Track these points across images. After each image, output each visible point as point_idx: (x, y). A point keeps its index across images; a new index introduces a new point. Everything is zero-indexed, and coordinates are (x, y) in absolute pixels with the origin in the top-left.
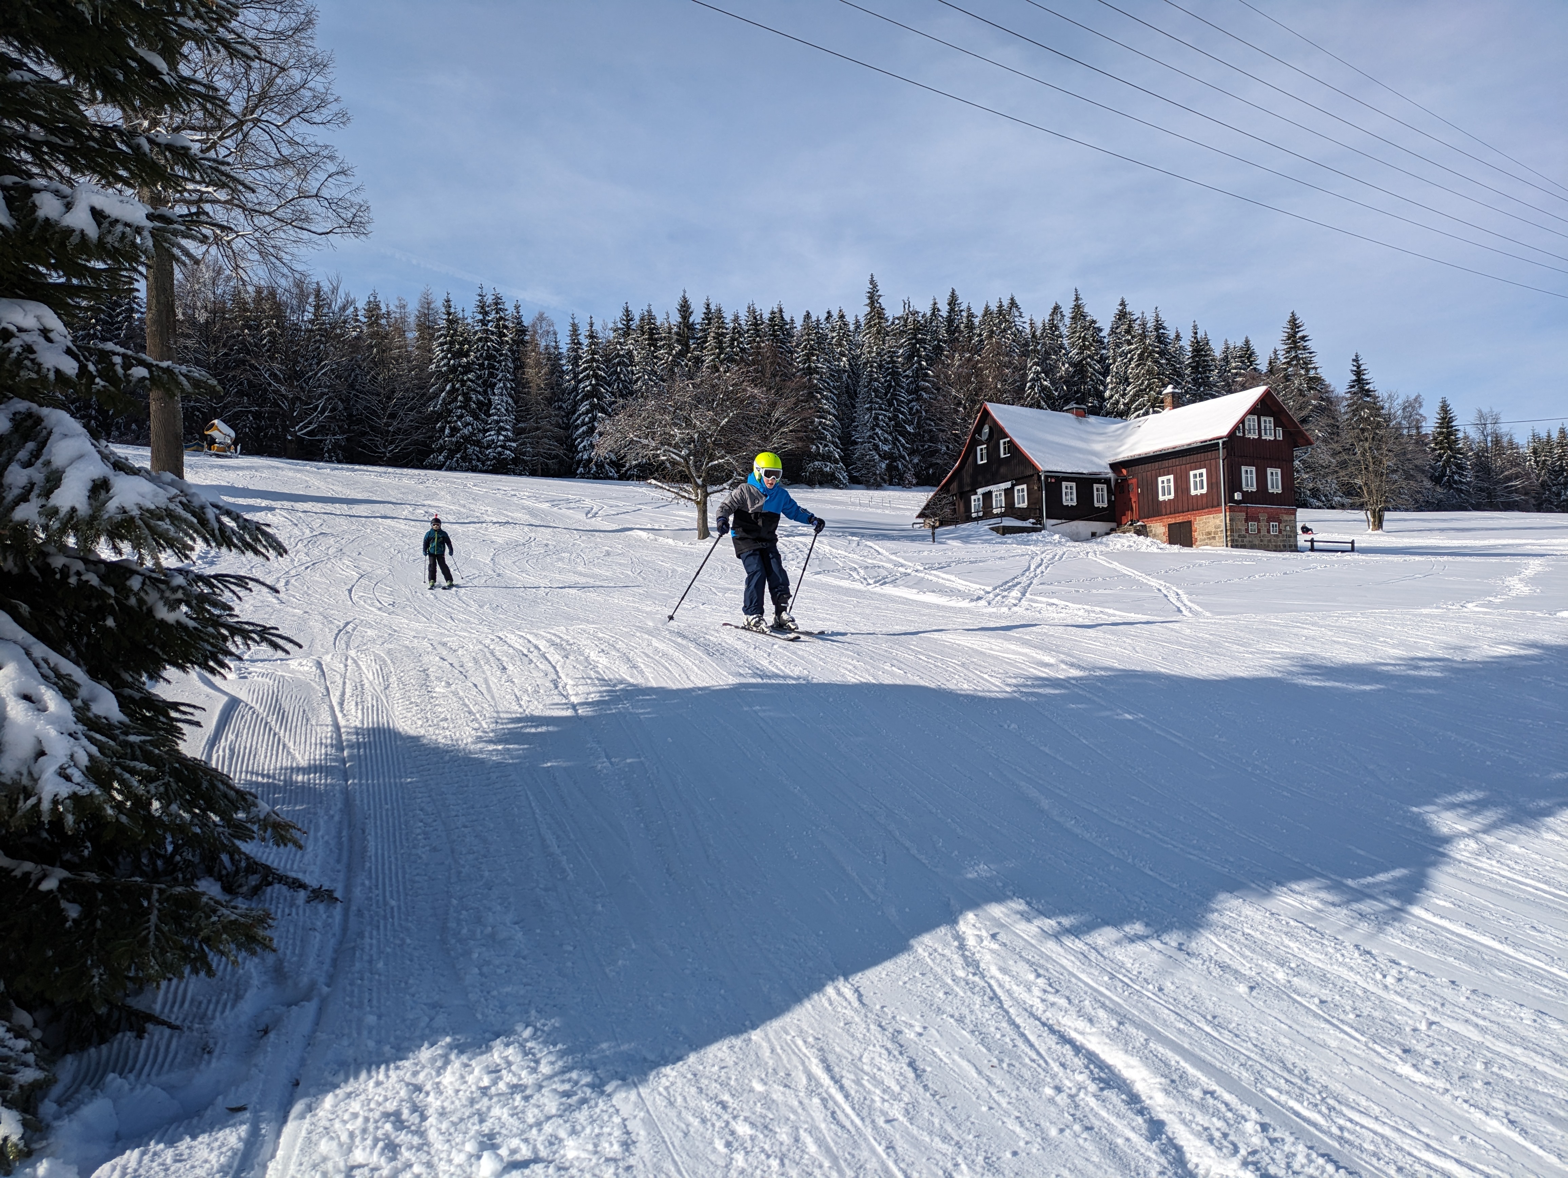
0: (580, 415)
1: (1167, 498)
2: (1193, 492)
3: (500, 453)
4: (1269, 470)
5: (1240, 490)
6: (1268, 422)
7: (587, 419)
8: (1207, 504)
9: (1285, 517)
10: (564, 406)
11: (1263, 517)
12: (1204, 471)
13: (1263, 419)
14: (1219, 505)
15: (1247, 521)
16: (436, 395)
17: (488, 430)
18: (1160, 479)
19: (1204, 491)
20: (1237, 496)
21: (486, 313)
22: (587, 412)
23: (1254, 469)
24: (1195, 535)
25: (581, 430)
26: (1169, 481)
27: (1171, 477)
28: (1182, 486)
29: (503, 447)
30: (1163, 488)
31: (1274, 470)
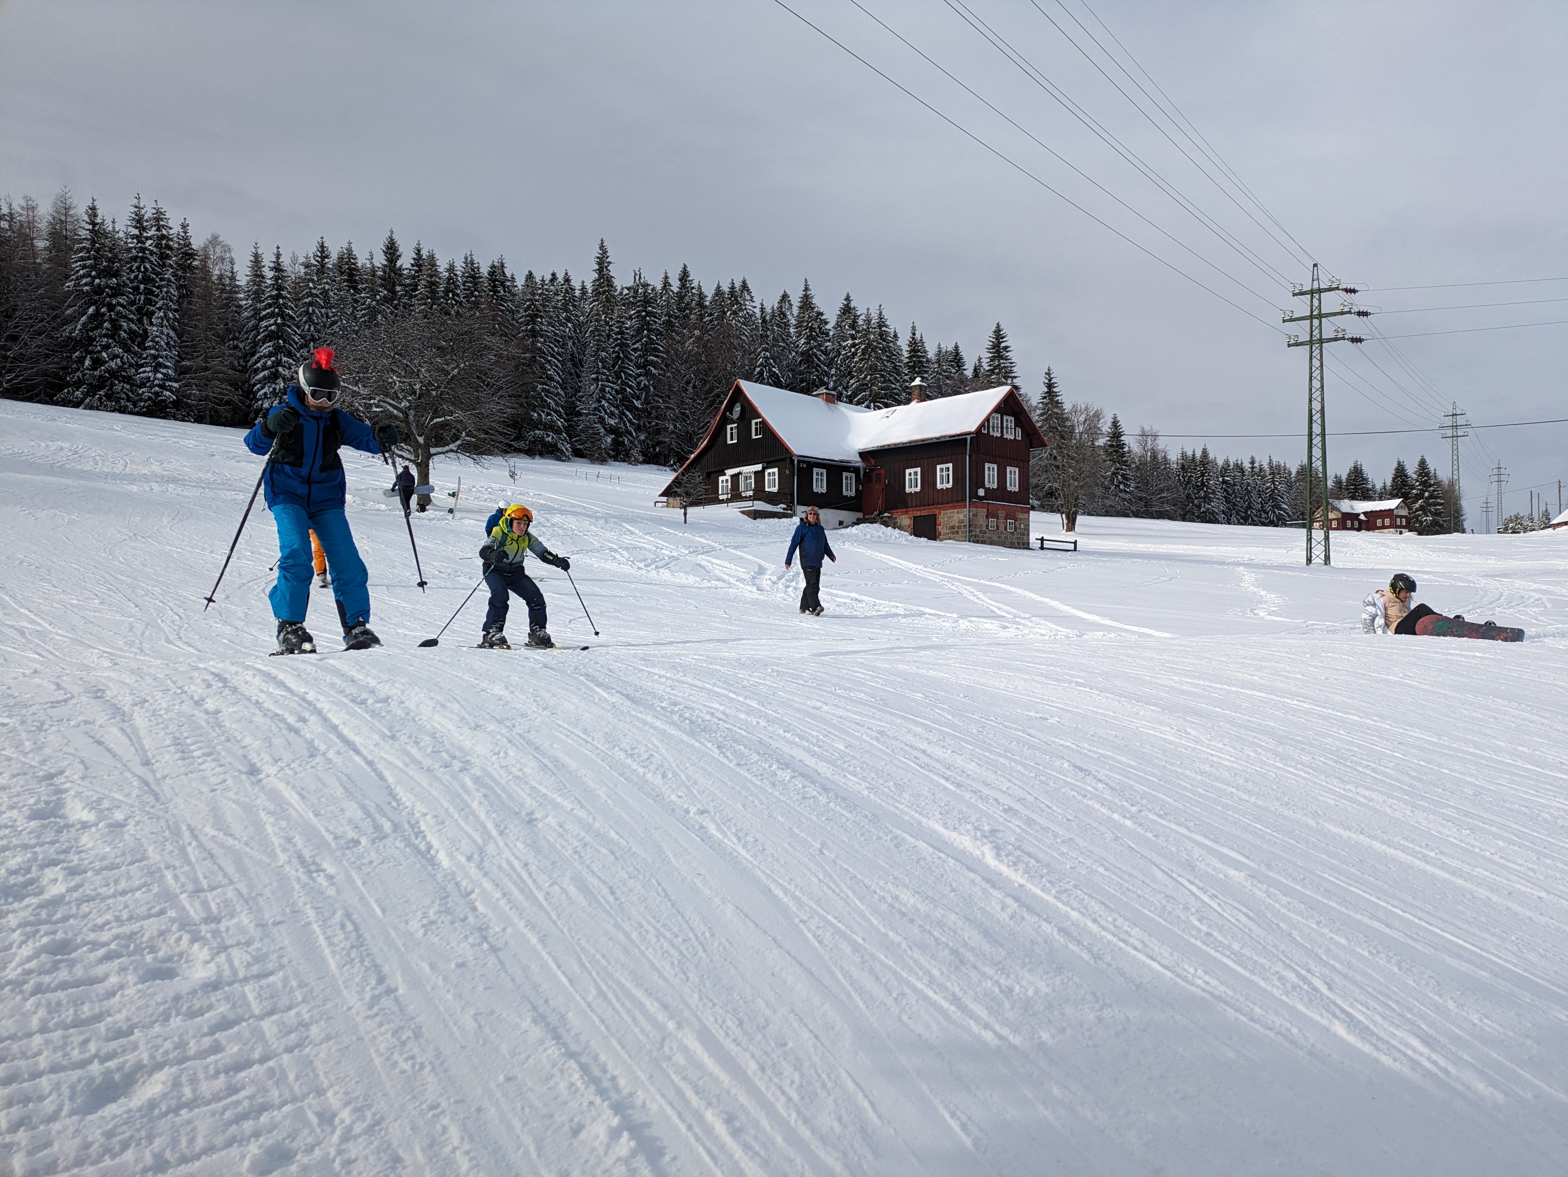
0: (260, 358)
1: (913, 490)
2: (939, 486)
3: (156, 394)
4: (1009, 469)
5: (983, 486)
6: (1009, 421)
7: (269, 363)
8: (954, 498)
9: (1021, 516)
10: (241, 345)
11: (1002, 514)
12: (950, 465)
13: (1005, 418)
14: (964, 500)
15: (987, 517)
16: (74, 319)
17: (143, 365)
18: (908, 471)
19: (950, 485)
20: (981, 492)
22: (270, 355)
23: (995, 466)
24: (940, 528)
25: (261, 375)
26: (916, 473)
27: (918, 470)
28: (928, 479)
29: (162, 387)
30: (910, 480)
31: (1013, 469)
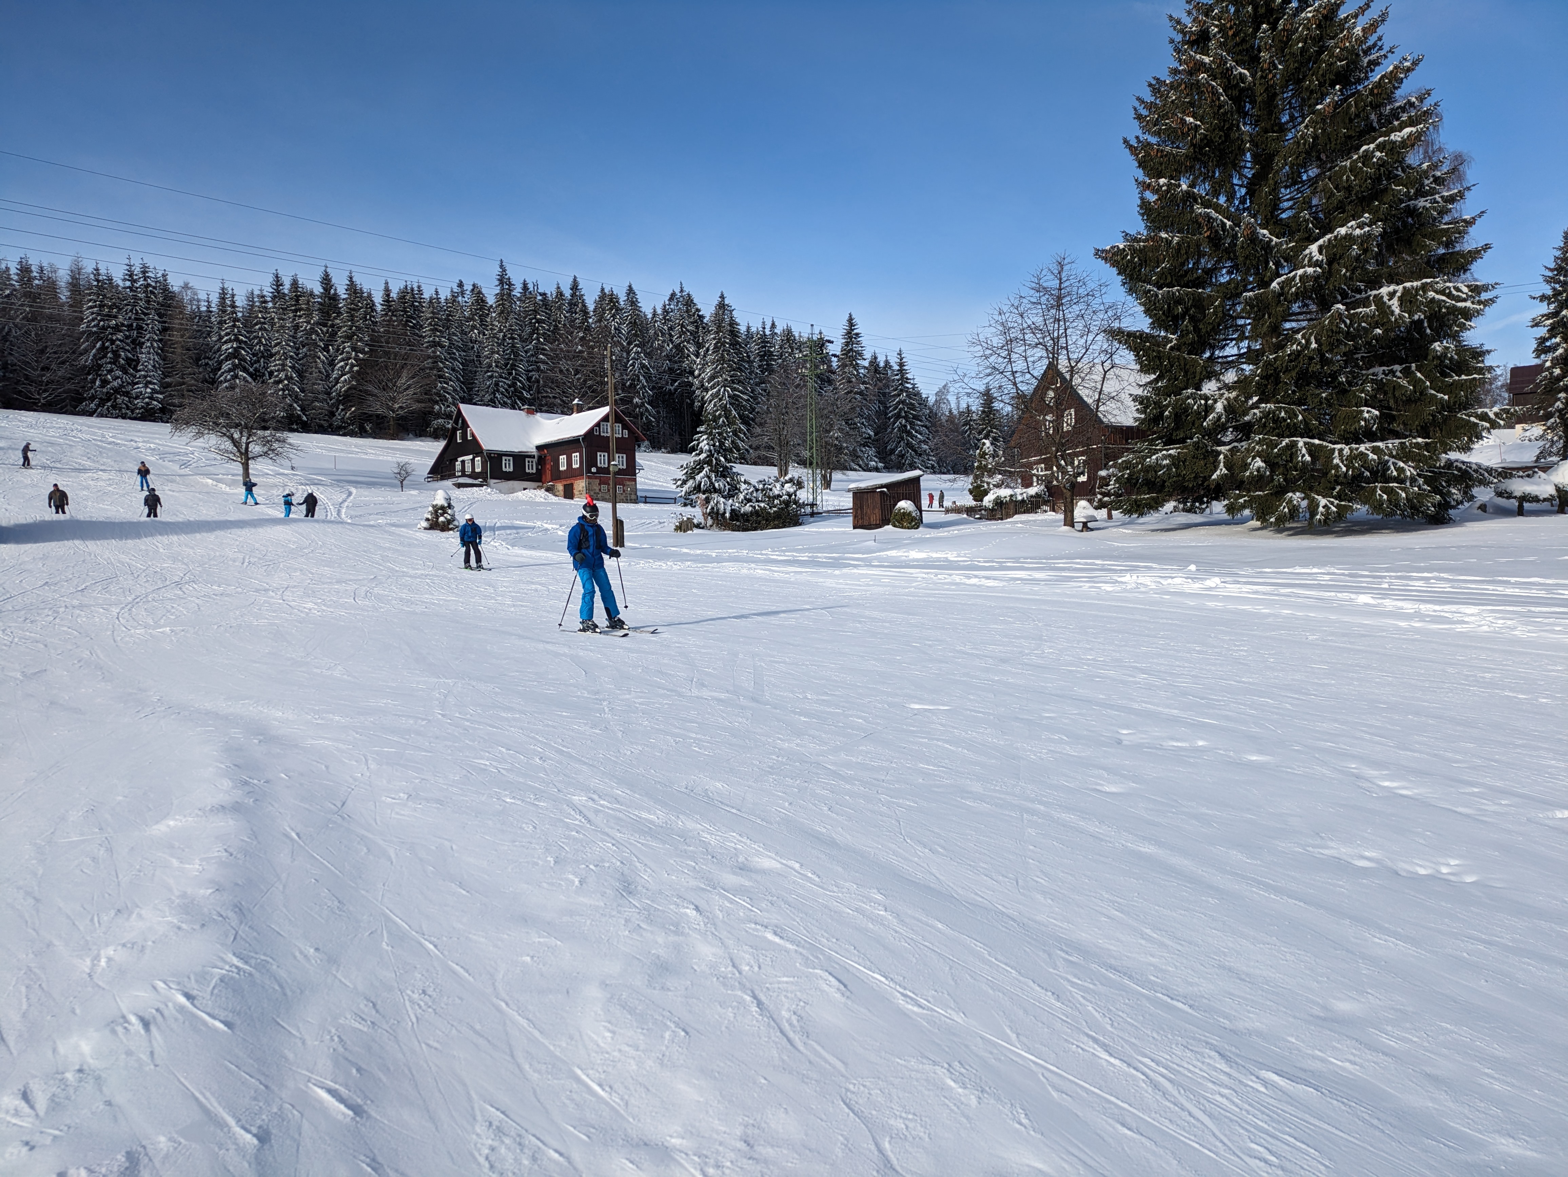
0: (223, 373)
1: (562, 469)
3: (148, 404)
4: (617, 455)
5: (596, 466)
6: (614, 426)
7: (229, 377)
8: (581, 473)
9: (628, 483)
10: (210, 363)
12: (579, 454)
13: (611, 425)
14: (583, 475)
15: (601, 485)
16: (86, 351)
17: (137, 383)
18: (560, 457)
19: (579, 466)
20: (594, 470)
21: (135, 281)
22: (230, 370)
26: (563, 458)
27: (565, 456)
28: (569, 462)
29: (151, 398)
31: (621, 455)
